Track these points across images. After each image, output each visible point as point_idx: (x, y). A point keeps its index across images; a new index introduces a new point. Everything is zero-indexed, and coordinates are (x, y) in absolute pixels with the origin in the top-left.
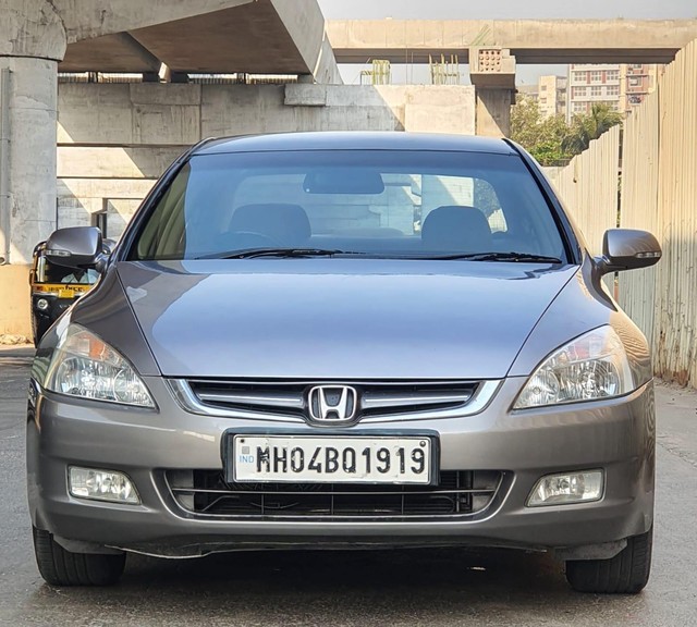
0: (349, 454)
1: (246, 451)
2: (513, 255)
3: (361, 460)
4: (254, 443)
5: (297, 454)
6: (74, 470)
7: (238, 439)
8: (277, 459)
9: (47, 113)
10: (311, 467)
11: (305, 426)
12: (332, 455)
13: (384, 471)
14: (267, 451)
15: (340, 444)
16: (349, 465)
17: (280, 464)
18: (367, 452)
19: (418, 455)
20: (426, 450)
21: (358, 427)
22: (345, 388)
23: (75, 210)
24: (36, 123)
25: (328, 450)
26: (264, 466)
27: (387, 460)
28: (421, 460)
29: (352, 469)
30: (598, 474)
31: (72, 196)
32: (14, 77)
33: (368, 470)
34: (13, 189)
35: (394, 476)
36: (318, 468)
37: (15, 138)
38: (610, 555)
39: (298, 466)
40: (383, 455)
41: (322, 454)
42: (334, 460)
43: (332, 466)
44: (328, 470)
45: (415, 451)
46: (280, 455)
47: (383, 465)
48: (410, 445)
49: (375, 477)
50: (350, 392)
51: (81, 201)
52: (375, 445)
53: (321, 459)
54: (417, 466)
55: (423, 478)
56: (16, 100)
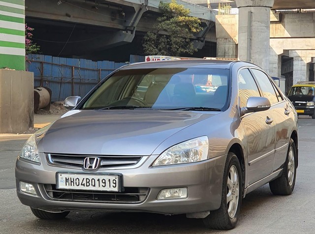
0: (93, 180)
1: (62, 178)
2: (201, 108)
3: (97, 182)
4: (64, 176)
5: (77, 180)
6: (21, 182)
7: (59, 175)
8: (71, 182)
9: (266, 28)
10: (82, 185)
11: (82, 171)
12: (88, 181)
13: (104, 187)
14: (68, 179)
15: (90, 177)
16: (93, 184)
17: (72, 183)
18: (99, 180)
19: (114, 182)
20: (117, 180)
21: (98, 171)
22: (96, 158)
23: (300, 62)
24: (261, 32)
25: (87, 179)
26: (68, 183)
27: (105, 183)
28: (115, 183)
29: (94, 186)
30: (186, 189)
31: (299, 57)
32: (253, 15)
33: (99, 186)
34: (252, 57)
35: (107, 189)
36: (84, 185)
37: (253, 38)
38: (204, 217)
39: (78, 184)
40: (104, 181)
41: (85, 180)
42: (89, 182)
43: (88, 184)
44: (87, 186)
45: (114, 180)
46: (72, 180)
47: (104, 185)
48: (112, 178)
49: (101, 189)
50: (97, 159)
51: (303, 58)
52: (101, 178)
53: (85, 182)
54: (114, 185)
55: (116, 189)
56: (253, 23)
